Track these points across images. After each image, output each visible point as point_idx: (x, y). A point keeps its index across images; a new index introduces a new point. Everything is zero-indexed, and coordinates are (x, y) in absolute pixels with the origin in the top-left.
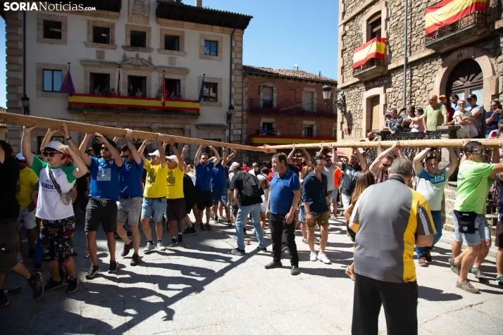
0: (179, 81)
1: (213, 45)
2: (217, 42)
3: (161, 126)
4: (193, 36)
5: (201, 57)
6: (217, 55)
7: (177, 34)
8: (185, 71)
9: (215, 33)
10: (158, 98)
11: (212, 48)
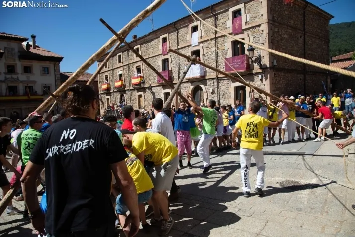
0: (32, 86)
1: (46, 69)
2: (48, 68)
3: (26, 107)
4: (37, 66)
5: (41, 75)
6: (48, 73)
7: (29, 66)
8: (35, 82)
9: (47, 64)
10: (24, 95)
11: (46, 71)
